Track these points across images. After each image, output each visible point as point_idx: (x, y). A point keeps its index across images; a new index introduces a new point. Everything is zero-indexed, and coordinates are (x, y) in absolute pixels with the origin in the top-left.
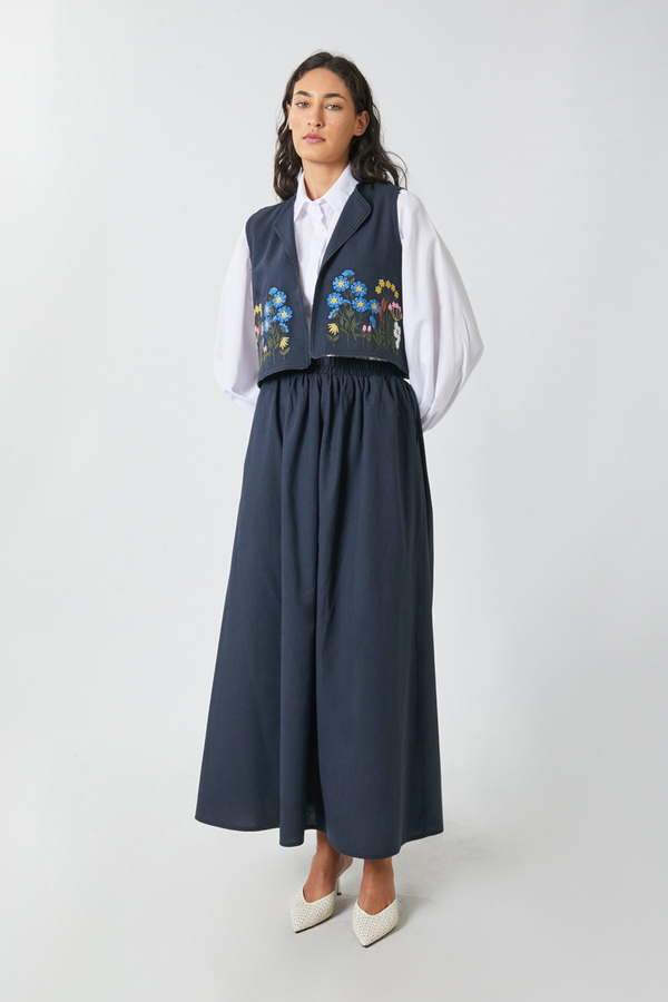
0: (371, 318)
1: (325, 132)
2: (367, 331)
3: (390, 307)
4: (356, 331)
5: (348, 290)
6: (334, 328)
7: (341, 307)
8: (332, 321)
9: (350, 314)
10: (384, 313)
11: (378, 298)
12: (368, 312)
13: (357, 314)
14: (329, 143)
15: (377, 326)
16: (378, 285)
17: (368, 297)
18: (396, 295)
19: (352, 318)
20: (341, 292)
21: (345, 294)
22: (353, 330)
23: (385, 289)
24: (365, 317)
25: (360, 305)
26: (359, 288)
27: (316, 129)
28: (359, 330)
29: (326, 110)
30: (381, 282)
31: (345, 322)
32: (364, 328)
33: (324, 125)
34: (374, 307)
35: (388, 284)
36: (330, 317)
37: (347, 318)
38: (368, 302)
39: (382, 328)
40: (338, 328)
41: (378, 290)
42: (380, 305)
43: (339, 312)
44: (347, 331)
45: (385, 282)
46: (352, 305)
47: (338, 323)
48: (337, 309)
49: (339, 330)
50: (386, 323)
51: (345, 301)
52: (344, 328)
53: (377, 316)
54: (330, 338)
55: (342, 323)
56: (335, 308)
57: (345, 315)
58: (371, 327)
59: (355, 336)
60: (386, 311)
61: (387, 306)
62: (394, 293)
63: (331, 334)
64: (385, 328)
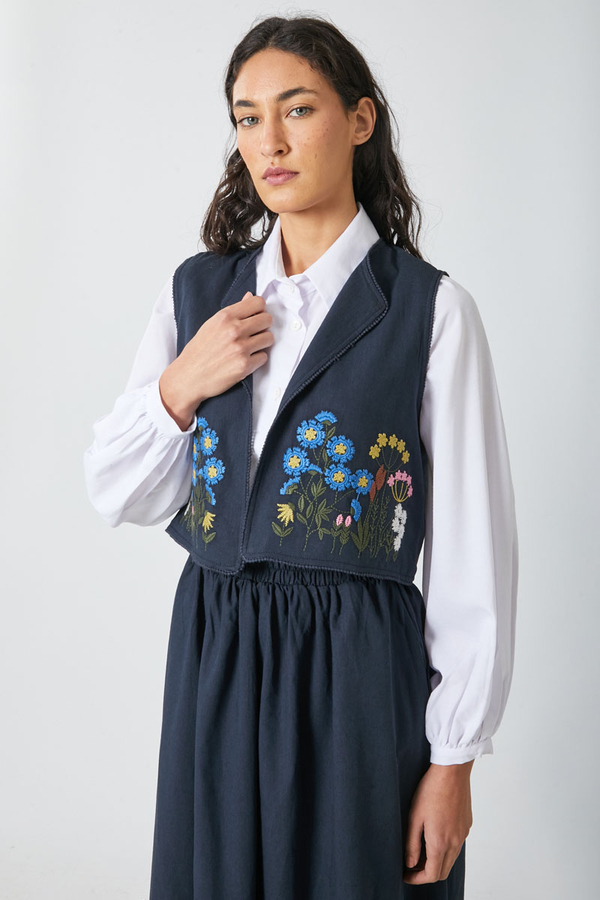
0: (355, 504)
1: (292, 161)
2: (342, 526)
3: (391, 482)
4: (325, 524)
5: (321, 449)
6: (286, 513)
7: (305, 476)
8: (289, 499)
9: (316, 490)
10: (379, 493)
11: (372, 467)
12: (350, 493)
13: (329, 492)
14: (306, 178)
15: (362, 516)
16: (374, 442)
17: (353, 465)
18: (406, 458)
19: (320, 499)
20: (308, 450)
21: (315, 454)
22: (319, 522)
23: (386, 450)
24: (342, 500)
25: (338, 477)
26: (341, 448)
27: (277, 160)
28: (328, 524)
29: (287, 122)
30: (382, 439)
31: (307, 504)
32: (339, 520)
33: (289, 149)
34: (363, 482)
35: (393, 441)
36: (282, 492)
37: (312, 498)
38: (353, 472)
39: (371, 520)
40: (294, 513)
41: (374, 452)
42: (374, 479)
43: (298, 484)
44: (309, 521)
45: (388, 437)
46: (324, 476)
47: (296, 506)
48: (297, 480)
49: (295, 518)
50: (379, 510)
51: (312, 467)
52: (304, 515)
53: (364, 499)
54: (277, 530)
55: (302, 506)
56: (293, 477)
57: (309, 491)
58: (352, 518)
59: (321, 532)
60: (382, 488)
61: (386, 479)
62: (401, 455)
63: (281, 524)
64: (377, 520)
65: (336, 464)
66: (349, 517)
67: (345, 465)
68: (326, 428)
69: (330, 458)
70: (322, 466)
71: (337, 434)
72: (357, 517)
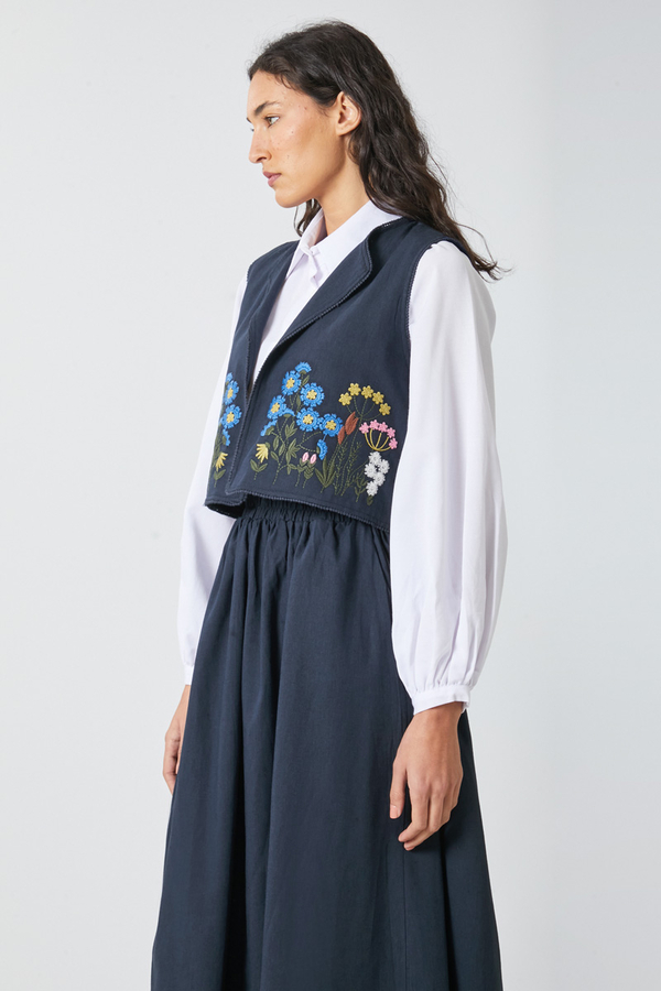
0: (321, 444)
2: (307, 463)
3: (364, 428)
4: (292, 461)
5: (296, 394)
6: (263, 451)
7: (281, 419)
8: (268, 440)
9: (290, 431)
10: (348, 437)
11: (342, 413)
12: (317, 434)
13: (299, 432)
15: (329, 456)
16: (345, 390)
17: (321, 410)
18: (385, 409)
19: (291, 439)
20: (286, 397)
21: (292, 400)
22: (288, 459)
23: (360, 398)
24: (311, 439)
25: (307, 420)
26: (313, 394)
28: (296, 461)
30: (354, 389)
31: (280, 444)
32: (306, 456)
34: (331, 425)
35: (367, 392)
36: (263, 434)
37: (284, 438)
38: (321, 416)
39: (337, 460)
40: (269, 451)
41: (345, 399)
42: (344, 423)
43: (275, 427)
44: (280, 458)
45: (361, 387)
46: (296, 419)
47: (272, 445)
48: (274, 423)
49: (269, 456)
50: (347, 453)
51: (288, 411)
52: (277, 452)
53: (331, 441)
54: (254, 466)
55: (276, 445)
56: (272, 420)
57: (283, 432)
58: (318, 456)
59: (290, 467)
60: (353, 433)
61: (358, 425)
62: (379, 406)
63: (257, 460)
64: (344, 462)
65: (307, 408)
66: (314, 456)
67: (315, 409)
68: (303, 377)
69: (302, 402)
70: (295, 410)
71: (310, 382)
72: (322, 456)
